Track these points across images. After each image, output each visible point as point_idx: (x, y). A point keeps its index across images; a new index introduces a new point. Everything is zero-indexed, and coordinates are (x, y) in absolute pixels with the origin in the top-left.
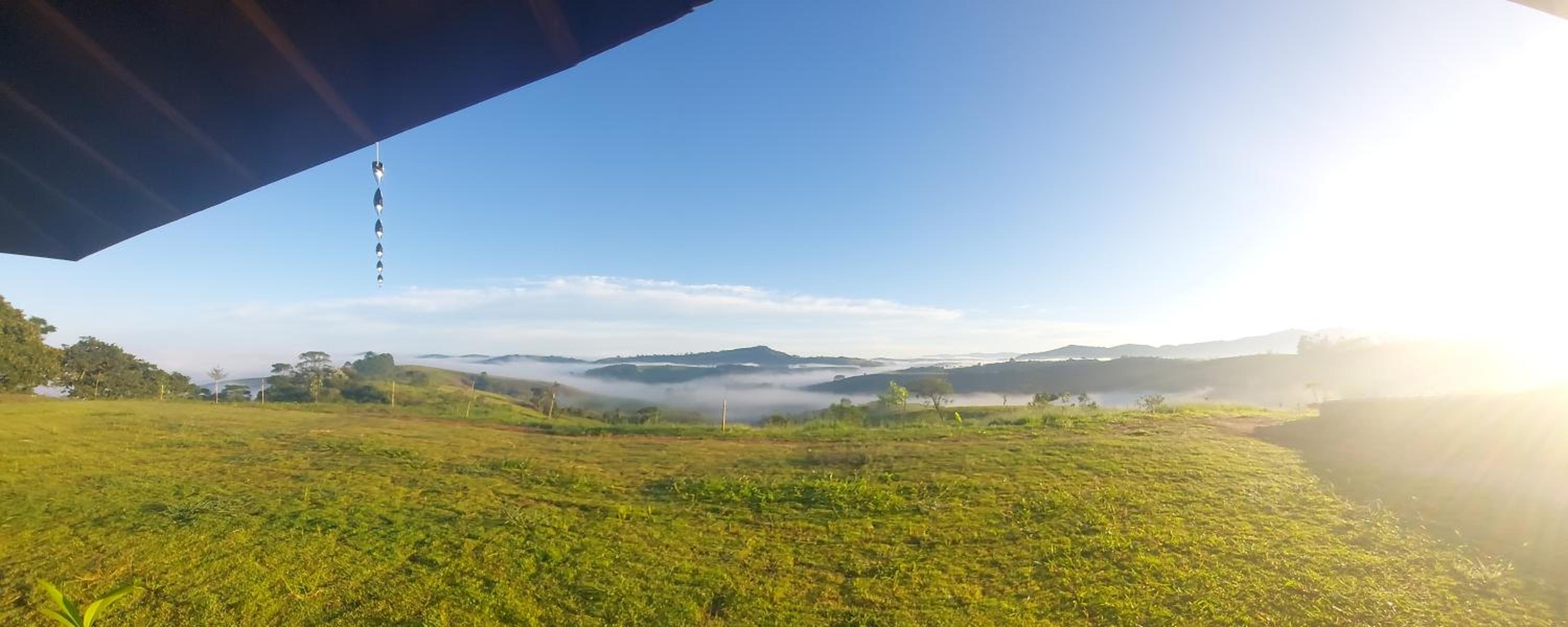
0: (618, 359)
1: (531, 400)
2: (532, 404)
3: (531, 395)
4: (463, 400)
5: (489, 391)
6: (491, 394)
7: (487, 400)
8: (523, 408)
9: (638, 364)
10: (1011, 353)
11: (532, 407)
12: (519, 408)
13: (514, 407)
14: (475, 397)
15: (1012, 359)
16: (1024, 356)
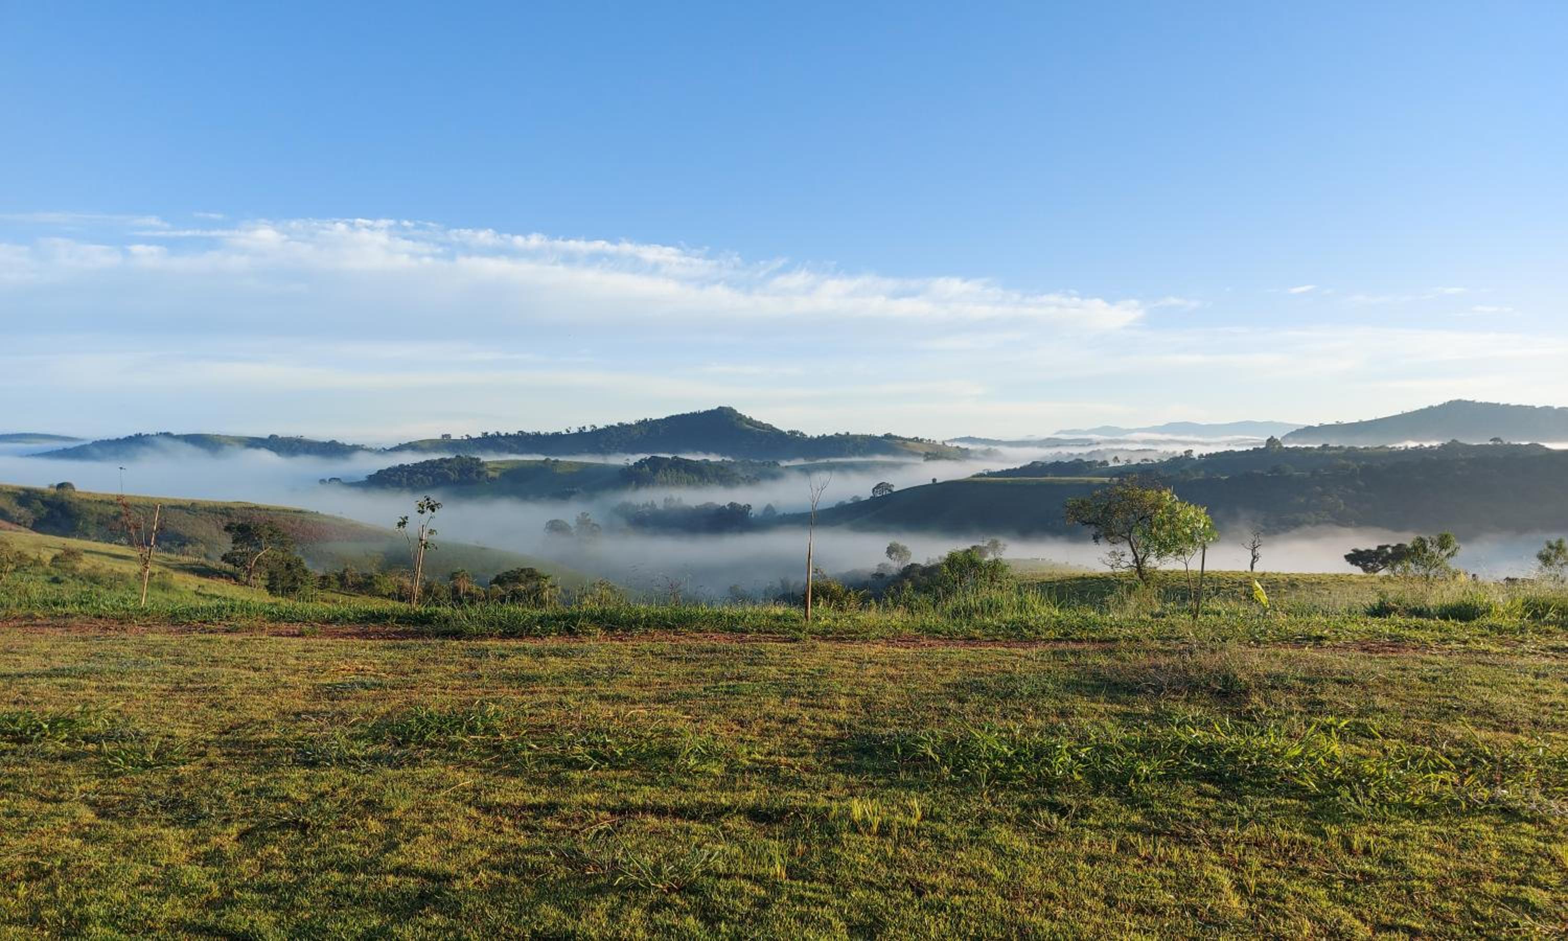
0: (446, 443)
1: (224, 558)
2: (229, 567)
3: (226, 544)
4: (11, 567)
5: (85, 535)
6: (102, 547)
7: (85, 564)
8: (204, 581)
9: (489, 458)
10: (1271, 424)
11: (233, 577)
12: (194, 582)
13: (177, 578)
14: (47, 556)
15: (1271, 441)
16: (1308, 431)
